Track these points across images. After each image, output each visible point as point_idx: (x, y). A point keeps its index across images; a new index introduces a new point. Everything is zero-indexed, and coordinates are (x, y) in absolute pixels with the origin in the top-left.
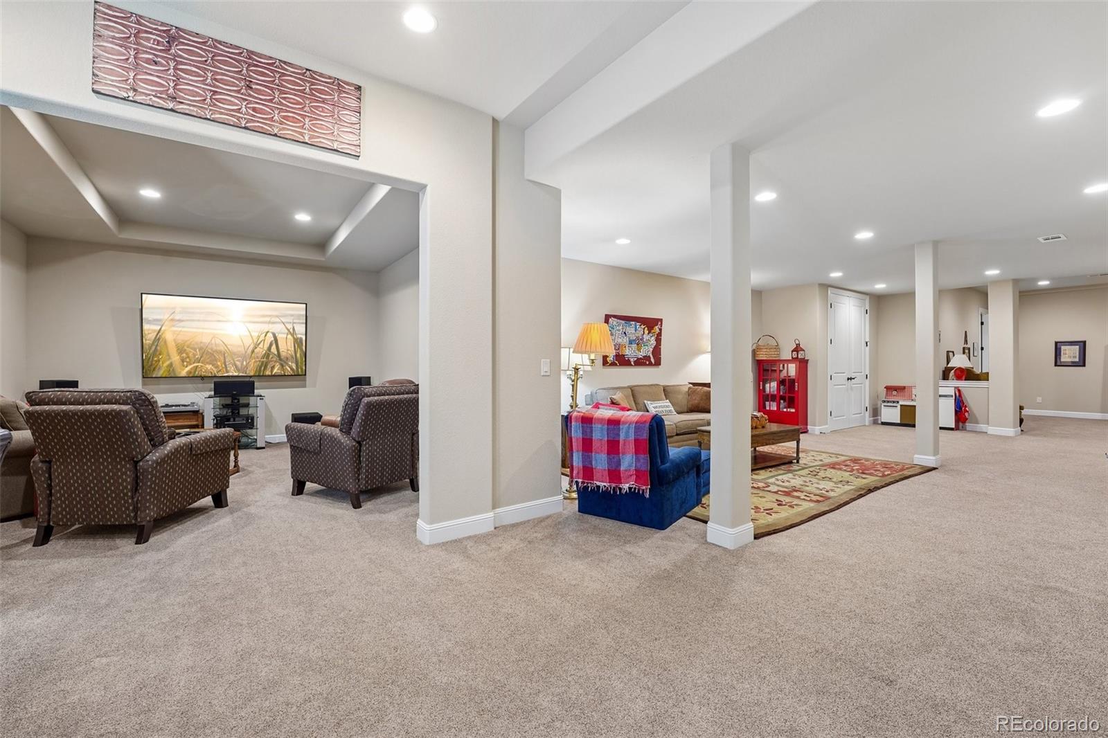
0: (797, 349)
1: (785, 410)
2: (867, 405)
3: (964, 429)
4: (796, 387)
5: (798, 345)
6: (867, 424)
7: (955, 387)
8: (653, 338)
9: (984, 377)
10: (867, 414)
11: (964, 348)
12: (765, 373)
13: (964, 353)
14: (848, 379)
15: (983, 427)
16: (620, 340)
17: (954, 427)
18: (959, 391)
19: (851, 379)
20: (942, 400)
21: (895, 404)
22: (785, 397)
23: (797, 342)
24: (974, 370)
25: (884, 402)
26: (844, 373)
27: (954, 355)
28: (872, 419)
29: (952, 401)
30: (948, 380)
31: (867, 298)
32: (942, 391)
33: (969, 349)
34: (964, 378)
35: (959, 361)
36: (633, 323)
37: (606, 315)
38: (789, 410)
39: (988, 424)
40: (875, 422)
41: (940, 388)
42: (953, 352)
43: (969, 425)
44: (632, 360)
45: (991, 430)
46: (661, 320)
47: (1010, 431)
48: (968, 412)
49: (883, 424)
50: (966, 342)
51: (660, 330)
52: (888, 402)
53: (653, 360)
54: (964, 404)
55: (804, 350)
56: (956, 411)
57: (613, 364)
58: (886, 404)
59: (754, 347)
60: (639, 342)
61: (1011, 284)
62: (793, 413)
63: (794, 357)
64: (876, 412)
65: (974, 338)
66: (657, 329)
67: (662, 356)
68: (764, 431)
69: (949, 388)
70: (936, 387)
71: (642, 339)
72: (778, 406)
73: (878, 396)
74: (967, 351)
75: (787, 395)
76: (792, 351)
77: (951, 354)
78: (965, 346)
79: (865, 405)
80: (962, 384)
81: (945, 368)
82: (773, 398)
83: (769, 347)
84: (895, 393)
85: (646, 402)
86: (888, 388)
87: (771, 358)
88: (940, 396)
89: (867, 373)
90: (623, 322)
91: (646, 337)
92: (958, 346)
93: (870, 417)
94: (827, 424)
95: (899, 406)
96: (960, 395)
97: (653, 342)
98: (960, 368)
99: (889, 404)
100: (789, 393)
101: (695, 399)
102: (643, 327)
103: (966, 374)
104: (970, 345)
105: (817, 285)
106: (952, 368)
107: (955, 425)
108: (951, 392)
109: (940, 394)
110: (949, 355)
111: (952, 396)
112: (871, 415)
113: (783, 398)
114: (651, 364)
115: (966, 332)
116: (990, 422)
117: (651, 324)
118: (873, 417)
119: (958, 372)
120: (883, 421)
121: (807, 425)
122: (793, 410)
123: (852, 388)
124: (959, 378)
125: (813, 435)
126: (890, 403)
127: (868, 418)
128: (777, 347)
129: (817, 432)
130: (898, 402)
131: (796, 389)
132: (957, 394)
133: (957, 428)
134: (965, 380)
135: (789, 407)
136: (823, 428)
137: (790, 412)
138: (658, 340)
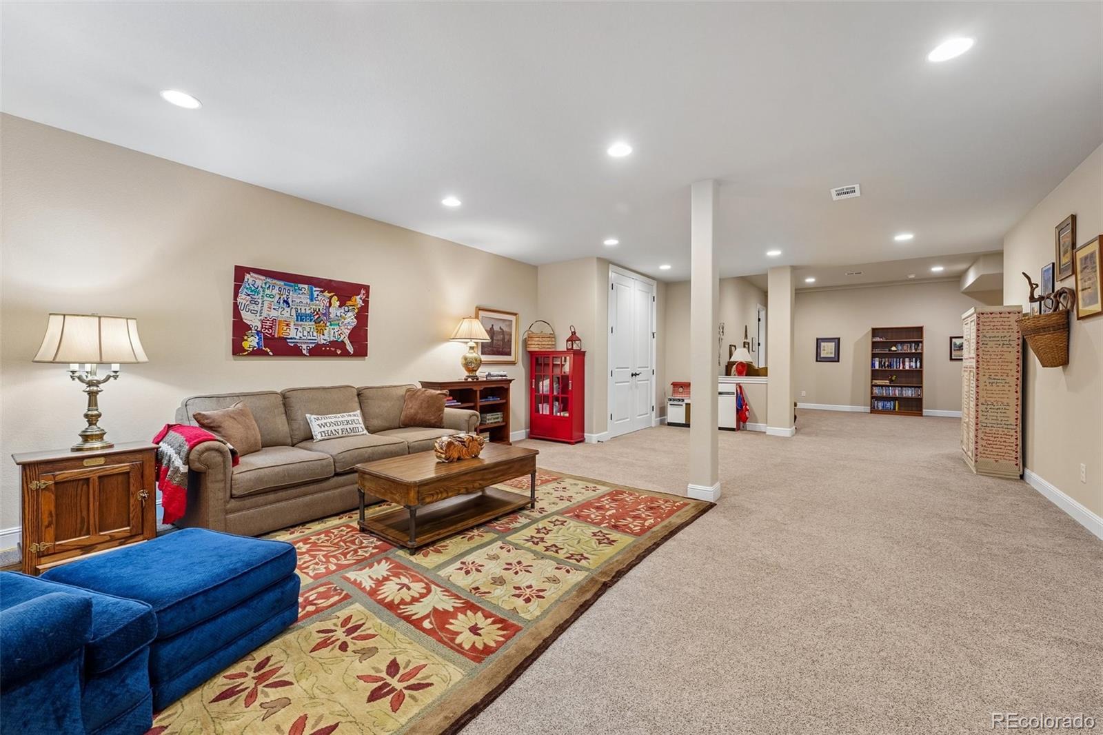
0: (573, 338)
1: (558, 414)
2: (654, 404)
3: (744, 429)
4: (570, 385)
5: (574, 333)
6: (653, 426)
7: (737, 384)
8: (350, 314)
9: (762, 372)
10: (654, 414)
11: (744, 343)
12: (538, 367)
13: (744, 347)
14: (632, 375)
15: (761, 426)
16: (274, 314)
17: (735, 427)
18: (740, 387)
19: (636, 375)
20: (721, 398)
21: (680, 403)
22: (558, 397)
23: (573, 330)
24: (754, 364)
25: (670, 400)
26: (628, 368)
27: (736, 349)
28: (659, 419)
29: (733, 399)
30: (730, 375)
31: (655, 283)
32: (722, 388)
33: (749, 343)
34: (744, 373)
35: (741, 356)
36: (306, 286)
37: (237, 268)
38: (562, 414)
39: (767, 423)
40: (662, 423)
41: (719, 384)
42: (735, 346)
43: (749, 425)
44: (304, 346)
45: (770, 430)
46: (367, 288)
47: (787, 431)
48: (748, 410)
49: (670, 424)
50: (746, 337)
51: (366, 302)
52: (674, 400)
53: (350, 348)
54: (744, 401)
55: (580, 340)
56: (737, 409)
57: (257, 353)
58: (671, 402)
59: (526, 336)
60: (319, 319)
61: (789, 271)
62: (566, 417)
63: (570, 347)
64: (662, 412)
65: (752, 333)
66: (358, 300)
67: (369, 343)
68: (475, 464)
69: (729, 384)
70: (715, 383)
71: (327, 314)
72: (551, 409)
73: (665, 394)
74: (747, 346)
75: (561, 396)
76: (567, 341)
77: (733, 348)
78: (745, 341)
79: (651, 403)
80: (744, 380)
81: (728, 362)
82: (546, 399)
83: (542, 336)
84: (681, 390)
85: (308, 416)
86: (675, 385)
87: (544, 350)
88: (720, 393)
89: (654, 368)
90: (282, 283)
91: (335, 310)
92: (739, 341)
93: (656, 417)
94: (607, 430)
95: (684, 405)
96: (741, 393)
97: (350, 319)
98: (741, 363)
99: (675, 403)
100: (562, 393)
101: (411, 408)
102: (327, 294)
103: (747, 370)
104: (749, 340)
105: (595, 261)
106: (734, 363)
107: (737, 426)
108: (733, 388)
109: (720, 391)
110: (732, 348)
111: (733, 393)
112: (658, 416)
113: (557, 399)
114: (345, 354)
115: (746, 327)
116: (768, 421)
117: (345, 292)
118: (660, 416)
119: (740, 367)
120: (669, 421)
121: (583, 432)
122: (567, 415)
123: (637, 387)
124: (740, 373)
125: (591, 445)
126: (676, 401)
127: (654, 419)
128: (552, 336)
129: (594, 441)
130: (683, 400)
131: (570, 388)
132: (739, 392)
133: (738, 429)
134: (746, 375)
135: (564, 410)
136: (604, 435)
137: (564, 417)
138: (362, 316)
